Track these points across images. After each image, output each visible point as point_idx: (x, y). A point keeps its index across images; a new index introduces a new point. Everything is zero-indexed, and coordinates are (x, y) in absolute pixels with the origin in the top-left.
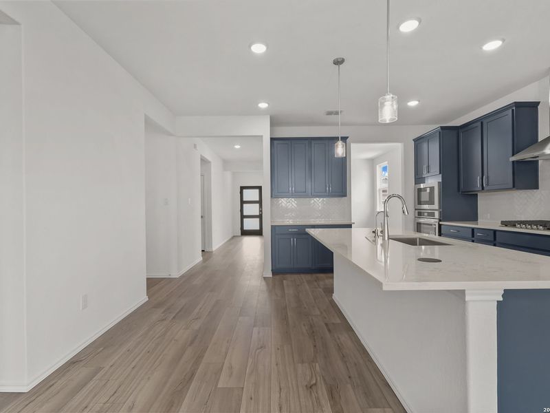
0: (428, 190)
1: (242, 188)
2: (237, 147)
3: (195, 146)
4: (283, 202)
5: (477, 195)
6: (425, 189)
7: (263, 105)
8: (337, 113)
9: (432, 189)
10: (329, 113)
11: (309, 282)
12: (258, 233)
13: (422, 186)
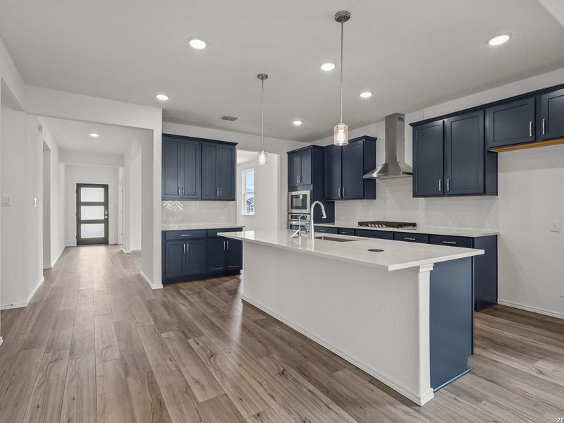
0: (301, 197)
1: (79, 186)
2: (94, 135)
3: (40, 128)
4: (169, 204)
5: (334, 202)
6: (297, 197)
7: (162, 98)
8: (233, 119)
9: (305, 196)
10: (225, 118)
11: (208, 288)
12: (104, 241)
13: (294, 193)
